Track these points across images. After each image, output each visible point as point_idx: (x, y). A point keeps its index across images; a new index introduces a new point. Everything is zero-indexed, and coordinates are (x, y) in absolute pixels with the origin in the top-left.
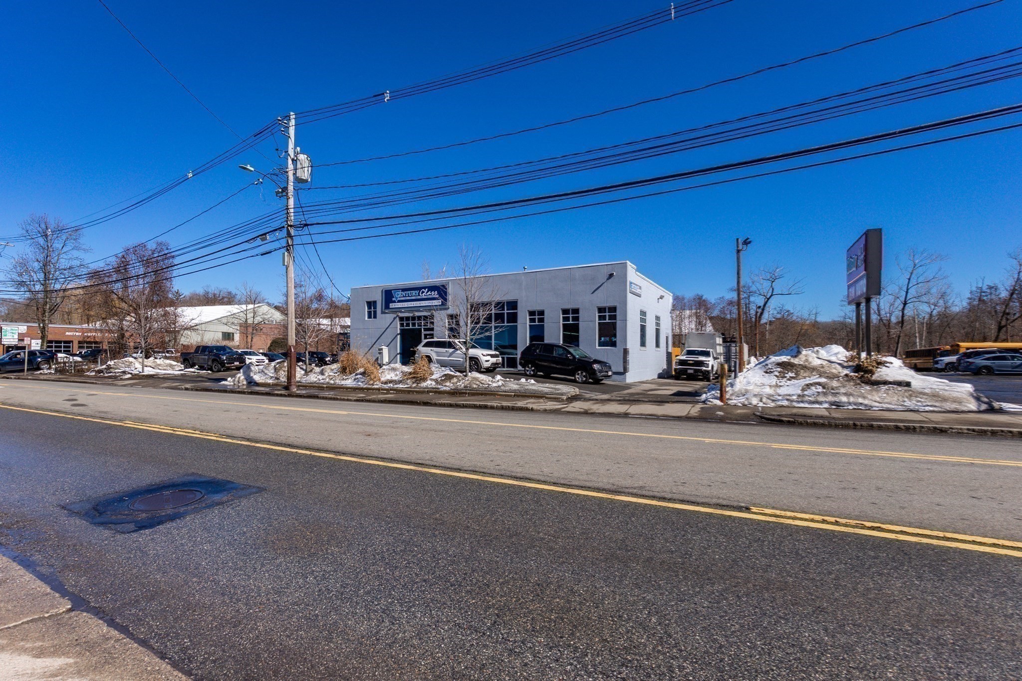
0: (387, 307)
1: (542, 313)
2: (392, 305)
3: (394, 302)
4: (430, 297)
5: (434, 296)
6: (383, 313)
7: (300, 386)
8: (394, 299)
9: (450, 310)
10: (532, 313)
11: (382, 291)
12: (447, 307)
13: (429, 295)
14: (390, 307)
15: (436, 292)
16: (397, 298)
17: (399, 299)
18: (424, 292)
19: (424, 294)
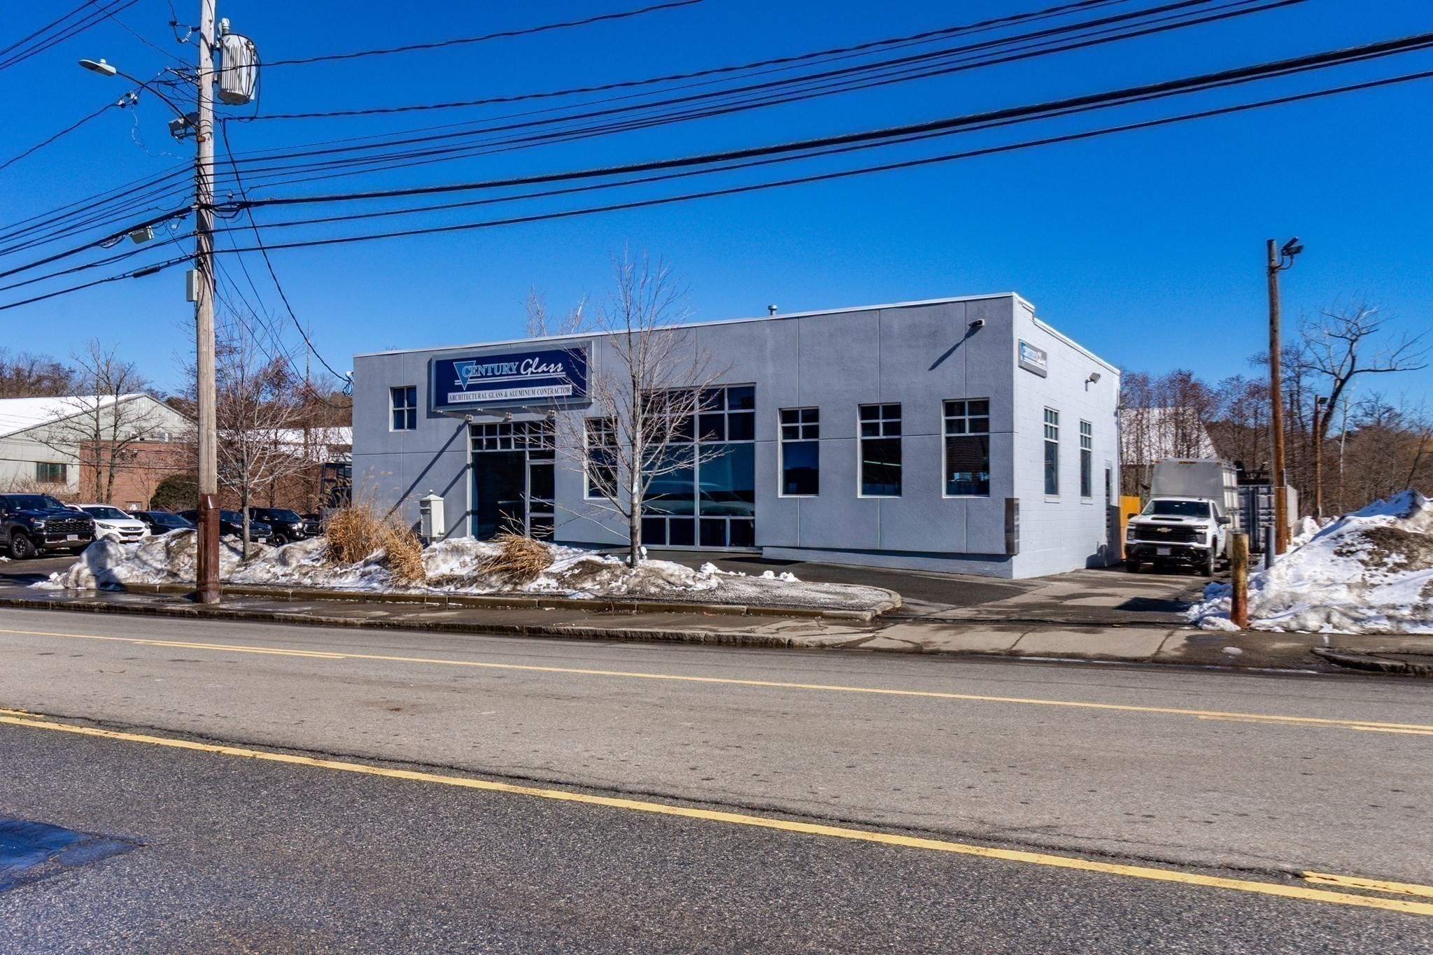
0: (441, 401)
1: (812, 415)
2: (453, 397)
3: (459, 389)
4: (546, 376)
5: (554, 376)
6: (431, 415)
7: (229, 591)
9: (592, 409)
10: (788, 416)
11: (430, 363)
12: (586, 401)
13: (543, 372)
14: (450, 401)
15: (560, 365)
16: (465, 380)
17: (470, 382)
18: (531, 366)
19: (529, 370)
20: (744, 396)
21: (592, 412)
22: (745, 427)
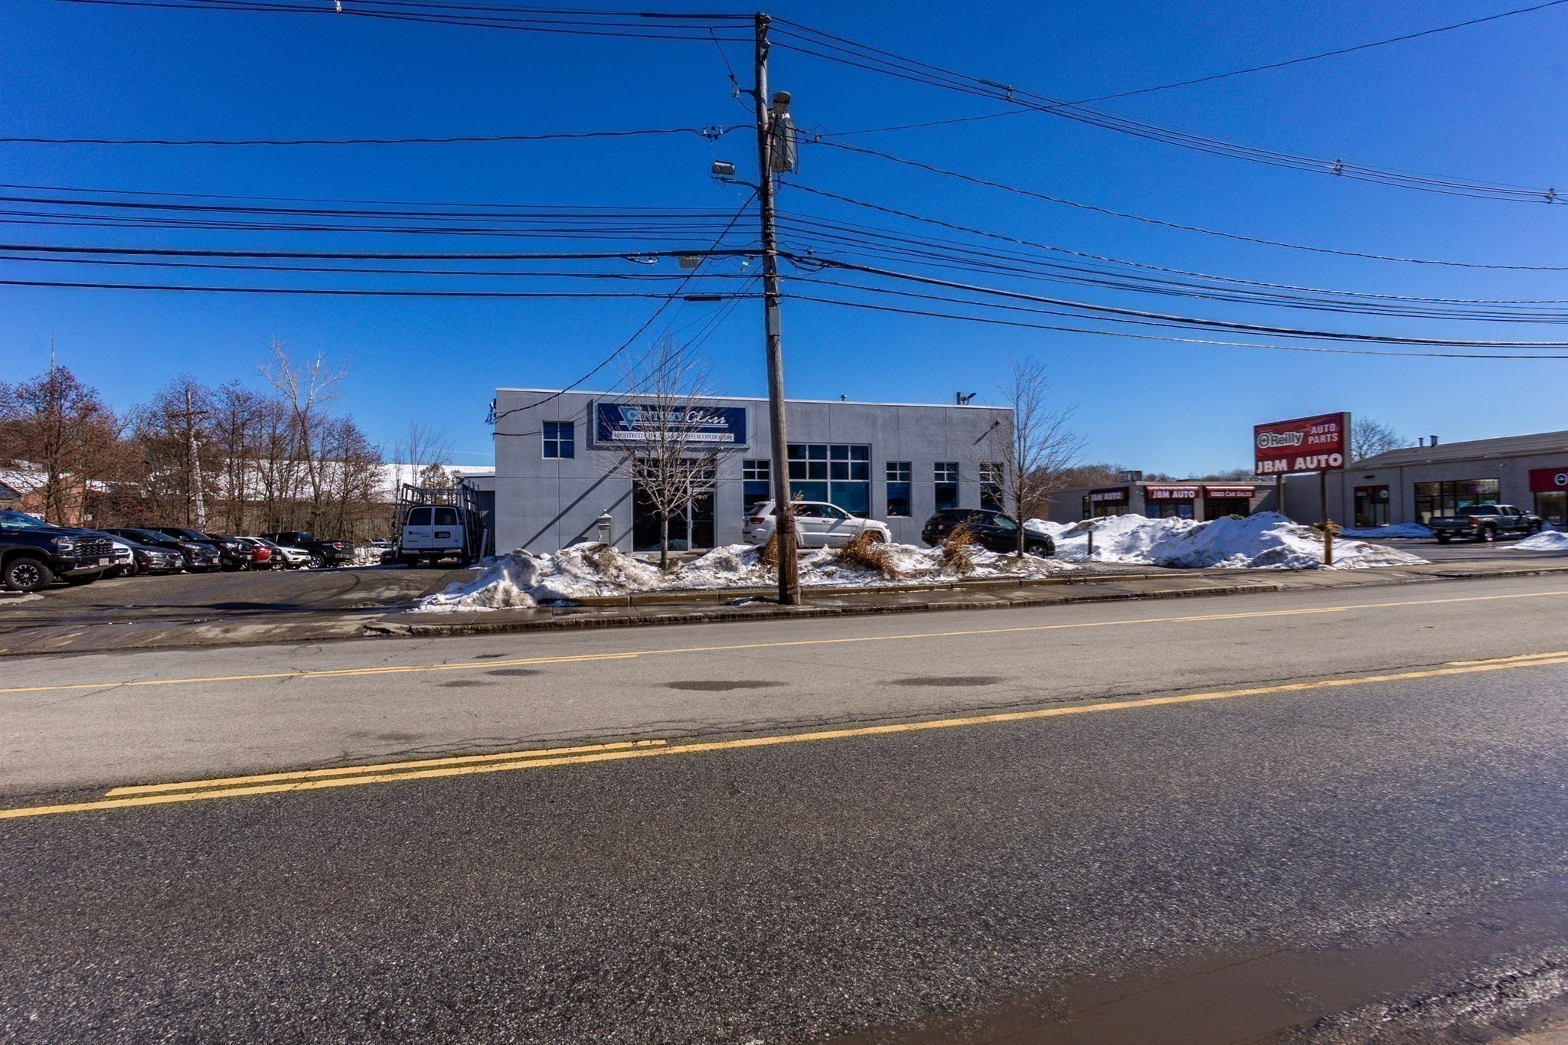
0: (605, 435)
1: (906, 466)
2: (616, 434)
3: (624, 428)
4: (707, 426)
5: (719, 426)
6: (590, 446)
8: (622, 423)
9: (750, 451)
11: (590, 405)
12: (745, 446)
13: (707, 422)
14: (614, 437)
15: (723, 418)
16: (631, 422)
17: (635, 424)
18: (696, 417)
19: (695, 420)
20: (862, 451)
21: (749, 456)
22: (862, 471)
